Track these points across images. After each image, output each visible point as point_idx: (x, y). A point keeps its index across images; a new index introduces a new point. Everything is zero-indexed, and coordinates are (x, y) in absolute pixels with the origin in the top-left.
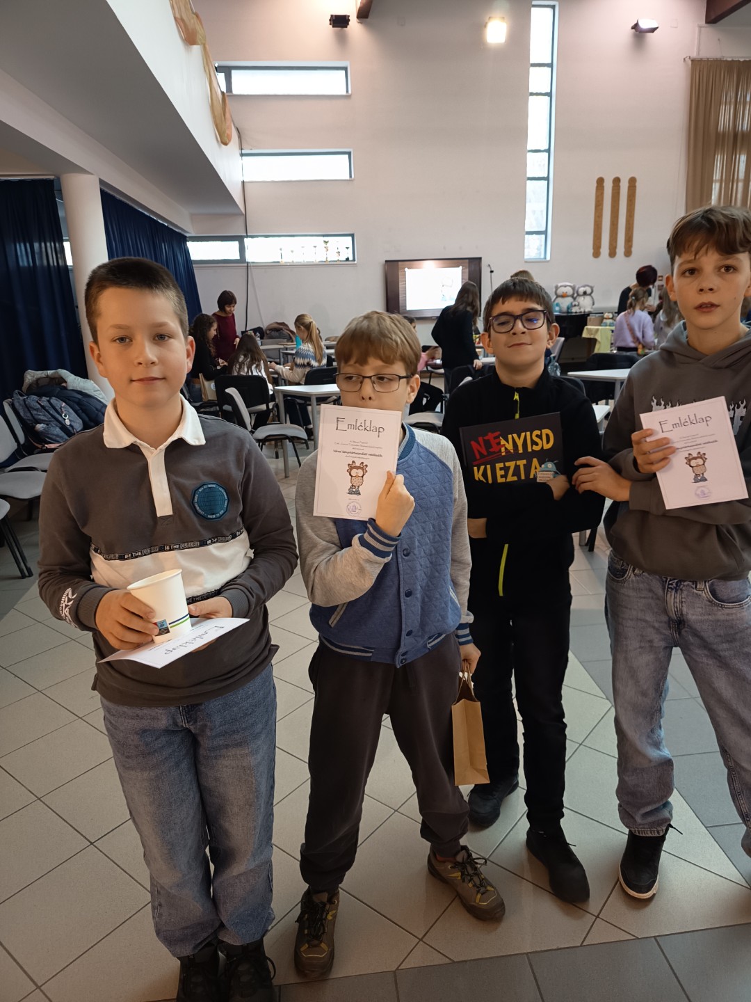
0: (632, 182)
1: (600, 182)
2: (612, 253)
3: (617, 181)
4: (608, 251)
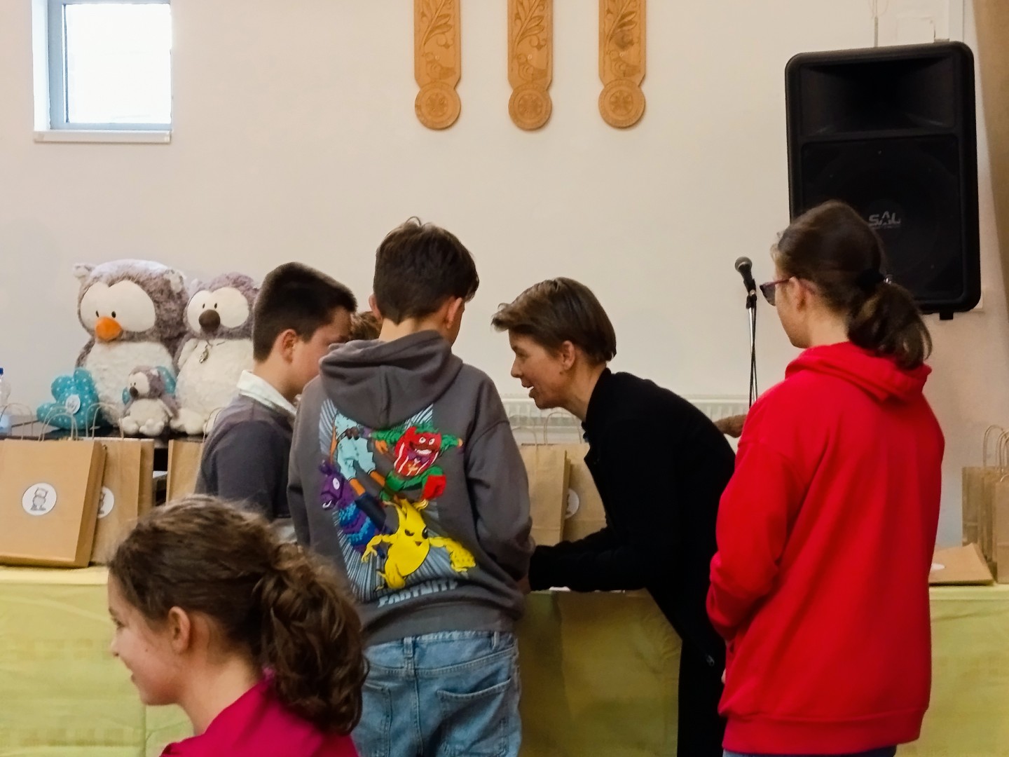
4: (507, 92)
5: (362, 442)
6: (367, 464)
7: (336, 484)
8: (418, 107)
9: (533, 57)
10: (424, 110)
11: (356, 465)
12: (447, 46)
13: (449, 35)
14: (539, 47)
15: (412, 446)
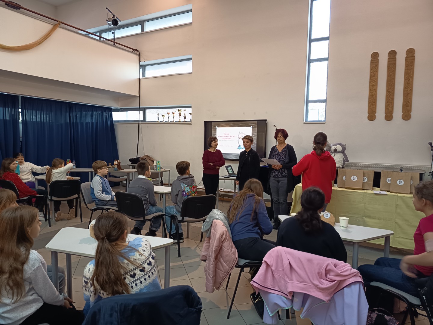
0: (411, 54)
1: (375, 56)
2: (389, 116)
3: (393, 54)
4: (384, 115)
5: (188, 187)
6: (189, 190)
7: (184, 193)
8: (368, 117)
9: (390, 109)
10: (369, 118)
11: (188, 191)
12: (374, 107)
13: (374, 106)
14: (391, 107)
15: (194, 188)
